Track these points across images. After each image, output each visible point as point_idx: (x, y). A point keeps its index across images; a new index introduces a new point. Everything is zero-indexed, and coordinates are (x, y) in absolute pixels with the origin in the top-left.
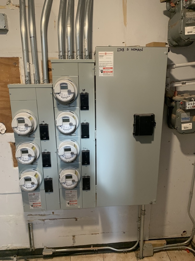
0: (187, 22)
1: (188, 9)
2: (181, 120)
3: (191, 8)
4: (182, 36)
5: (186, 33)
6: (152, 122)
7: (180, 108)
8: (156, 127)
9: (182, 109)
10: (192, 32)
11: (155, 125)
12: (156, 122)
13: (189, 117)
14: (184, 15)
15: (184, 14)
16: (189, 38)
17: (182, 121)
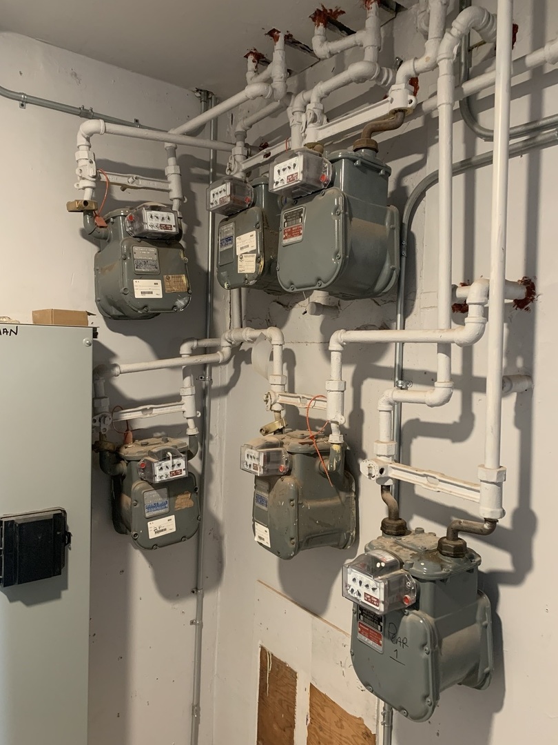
0: (137, 268)
1: (138, 239)
2: (146, 510)
3: (146, 238)
4: (127, 298)
5: (138, 295)
6: (58, 533)
7: (142, 479)
8: (72, 544)
9: (146, 481)
10: (152, 293)
11: (69, 541)
12: (70, 531)
13: (166, 500)
14: (130, 253)
15: (128, 249)
16: (146, 306)
17: (147, 515)
